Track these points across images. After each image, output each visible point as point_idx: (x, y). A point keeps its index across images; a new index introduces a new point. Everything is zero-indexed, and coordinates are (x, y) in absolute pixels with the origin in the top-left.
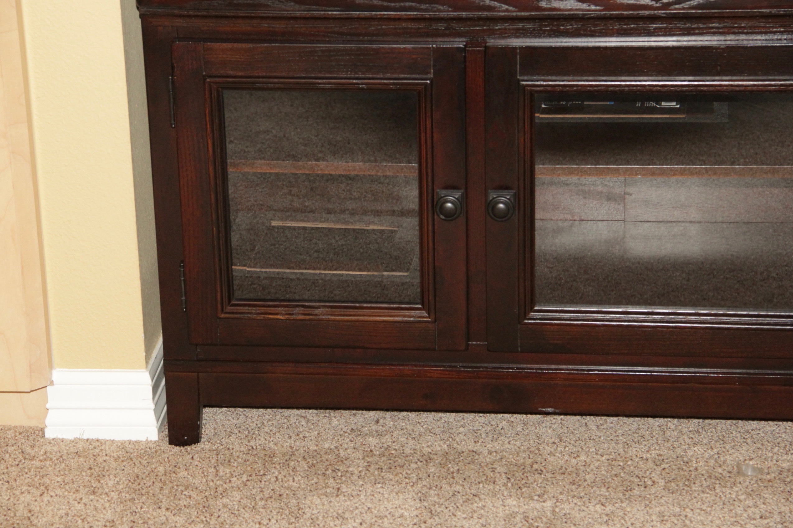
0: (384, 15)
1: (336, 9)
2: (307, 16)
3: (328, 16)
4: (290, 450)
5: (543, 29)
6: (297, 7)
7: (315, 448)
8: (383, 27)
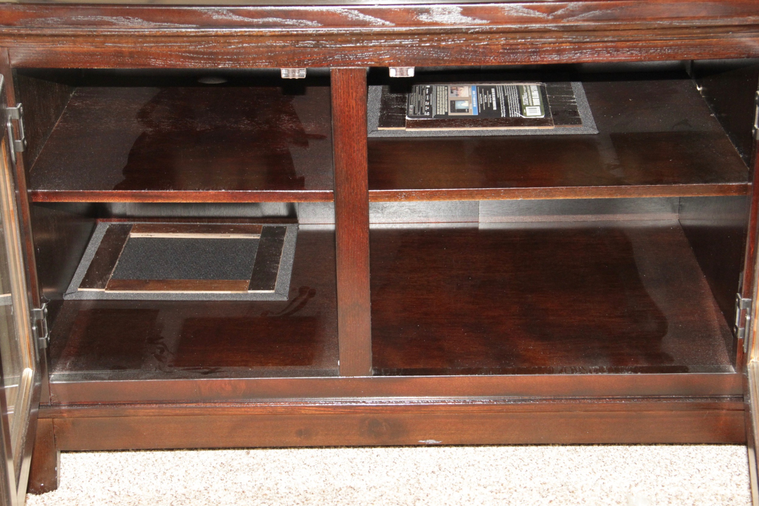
0: (246, 32)
1: (190, 26)
2: (158, 34)
3: (181, 34)
4: (157, 495)
5: (423, 45)
6: (146, 24)
7: (184, 491)
8: (245, 45)
